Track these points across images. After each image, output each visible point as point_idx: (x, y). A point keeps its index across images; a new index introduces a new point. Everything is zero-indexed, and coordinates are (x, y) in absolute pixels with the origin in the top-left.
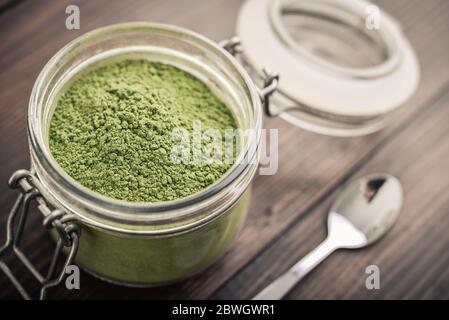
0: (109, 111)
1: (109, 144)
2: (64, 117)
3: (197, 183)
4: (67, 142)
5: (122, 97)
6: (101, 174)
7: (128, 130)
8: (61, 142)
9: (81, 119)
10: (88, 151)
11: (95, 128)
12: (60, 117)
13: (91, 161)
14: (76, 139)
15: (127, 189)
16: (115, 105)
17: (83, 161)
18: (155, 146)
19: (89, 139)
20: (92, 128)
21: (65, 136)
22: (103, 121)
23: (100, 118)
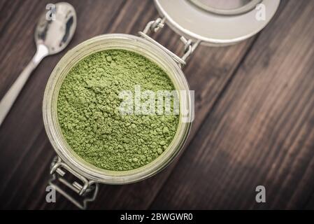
0: (92, 106)
1: (100, 130)
2: (65, 112)
3: (159, 137)
4: (73, 130)
5: (98, 93)
6: (101, 148)
7: (109, 118)
8: (69, 130)
9: (76, 112)
10: (88, 134)
11: (88, 119)
12: (62, 112)
13: (92, 141)
14: (78, 127)
15: (119, 154)
16: (94, 100)
17: (87, 142)
18: (128, 124)
19: (86, 127)
20: (86, 119)
21: (70, 126)
22: (91, 113)
23: (88, 111)
